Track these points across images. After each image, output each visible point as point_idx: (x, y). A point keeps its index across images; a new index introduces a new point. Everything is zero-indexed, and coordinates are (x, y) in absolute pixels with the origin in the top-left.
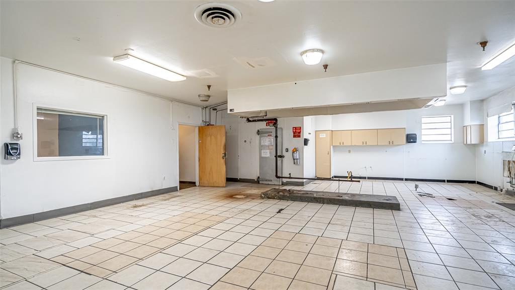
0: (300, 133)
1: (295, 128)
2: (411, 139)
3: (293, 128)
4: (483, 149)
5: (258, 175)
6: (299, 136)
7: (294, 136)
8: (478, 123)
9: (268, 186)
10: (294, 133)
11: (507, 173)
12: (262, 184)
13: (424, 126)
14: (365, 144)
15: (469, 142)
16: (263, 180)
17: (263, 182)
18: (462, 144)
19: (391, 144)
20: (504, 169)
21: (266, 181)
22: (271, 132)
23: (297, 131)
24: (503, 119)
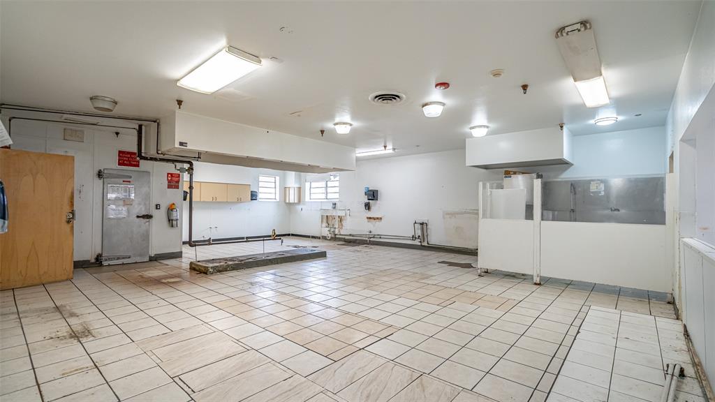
0: (178, 182)
1: (171, 174)
2: (254, 196)
3: (168, 174)
4: (299, 207)
5: (99, 251)
6: (177, 187)
7: (169, 187)
8: (298, 186)
9: (124, 266)
10: (169, 182)
11: (325, 224)
12: (109, 265)
13: (261, 184)
14: (214, 200)
15: (288, 201)
16: (110, 259)
17: (111, 263)
18: (283, 203)
19: (239, 201)
20: (322, 221)
21: (118, 258)
22: (131, 177)
23: (174, 179)
24: (330, 184)
